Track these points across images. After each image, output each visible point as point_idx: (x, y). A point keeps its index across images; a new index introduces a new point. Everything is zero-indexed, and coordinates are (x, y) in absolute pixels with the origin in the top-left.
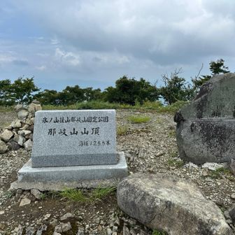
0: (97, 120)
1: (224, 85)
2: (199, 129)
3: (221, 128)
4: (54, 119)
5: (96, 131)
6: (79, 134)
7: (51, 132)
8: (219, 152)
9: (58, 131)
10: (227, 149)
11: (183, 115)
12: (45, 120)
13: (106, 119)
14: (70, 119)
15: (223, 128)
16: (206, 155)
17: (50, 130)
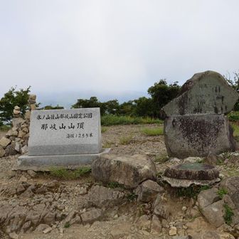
0: (83, 116)
1: (203, 82)
2: (179, 124)
3: (200, 122)
4: (46, 116)
5: (81, 125)
6: (67, 128)
7: (44, 127)
8: (200, 146)
9: (49, 126)
10: (209, 144)
11: (166, 113)
12: (39, 118)
13: (90, 116)
14: (59, 116)
15: (202, 123)
16: (187, 149)
17: (43, 126)
